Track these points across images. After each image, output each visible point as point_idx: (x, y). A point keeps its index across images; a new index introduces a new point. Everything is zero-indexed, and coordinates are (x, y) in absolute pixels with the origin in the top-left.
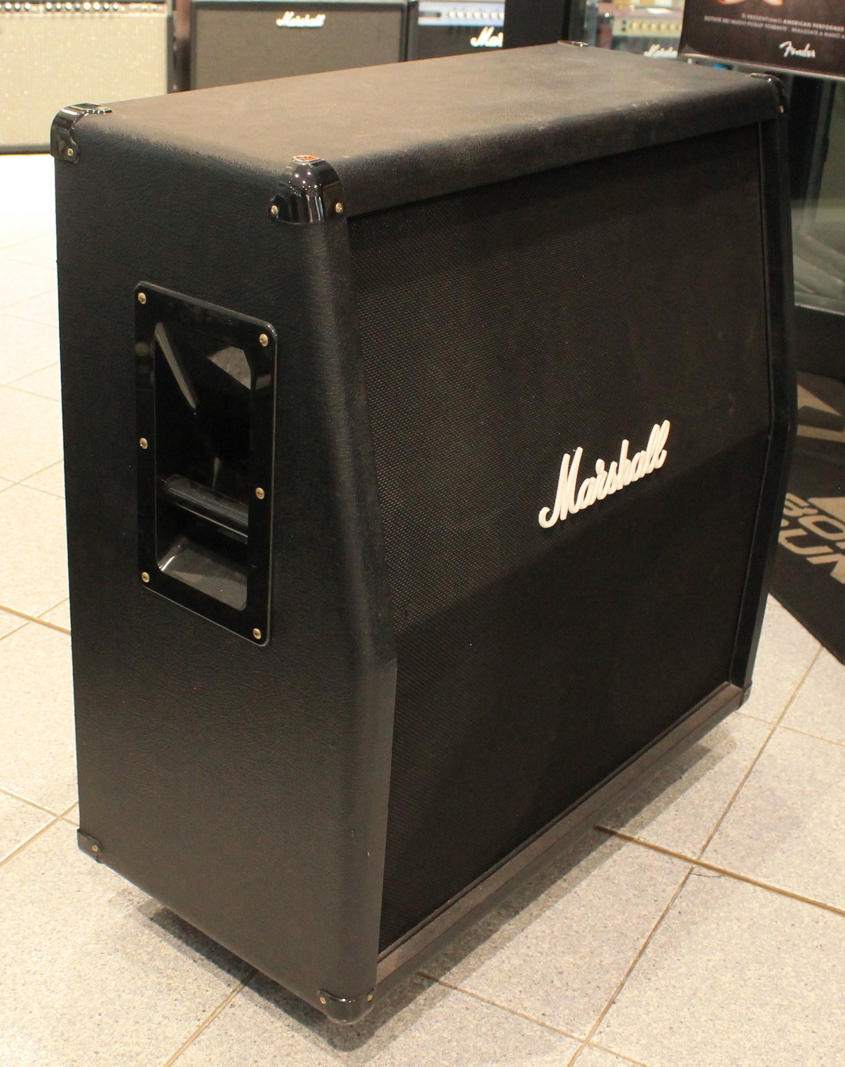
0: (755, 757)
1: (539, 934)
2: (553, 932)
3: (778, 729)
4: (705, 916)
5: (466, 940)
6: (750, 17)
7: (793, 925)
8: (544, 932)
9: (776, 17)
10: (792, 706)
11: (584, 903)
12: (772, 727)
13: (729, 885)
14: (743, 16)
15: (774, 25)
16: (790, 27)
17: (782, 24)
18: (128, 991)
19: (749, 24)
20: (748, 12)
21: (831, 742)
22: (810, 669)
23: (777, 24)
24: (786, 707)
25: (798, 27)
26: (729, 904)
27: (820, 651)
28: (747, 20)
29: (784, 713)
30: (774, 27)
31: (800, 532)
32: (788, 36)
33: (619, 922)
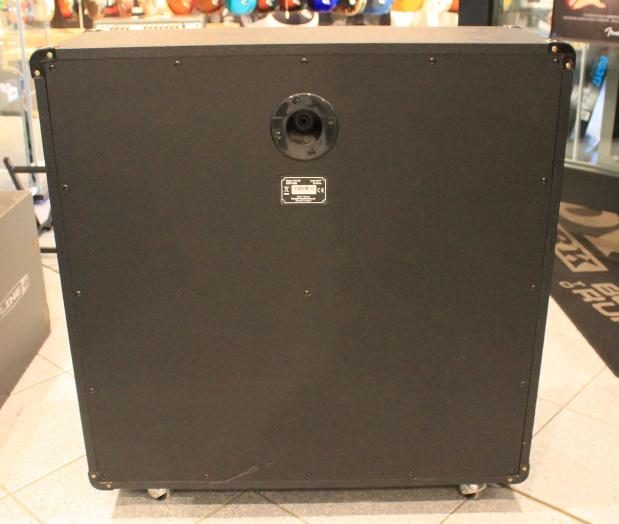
0: (545, 423)
1: (382, 509)
2: (390, 508)
3: (564, 409)
4: (485, 509)
5: (338, 507)
6: (589, 15)
7: (538, 520)
8: (385, 508)
9: (603, 14)
10: (578, 397)
11: (415, 494)
12: (561, 408)
13: (506, 493)
14: (585, 15)
15: (602, 19)
16: (610, 19)
17: (606, 18)
18: (145, 513)
19: (588, 19)
20: (587, 12)
21: (595, 419)
22: (595, 378)
23: (603, 18)
24: (573, 398)
25: (615, 19)
26: (502, 504)
27: (604, 368)
28: (586, 17)
29: (571, 401)
30: (601, 20)
31: (611, 304)
32: (609, 24)
33: (431, 507)
